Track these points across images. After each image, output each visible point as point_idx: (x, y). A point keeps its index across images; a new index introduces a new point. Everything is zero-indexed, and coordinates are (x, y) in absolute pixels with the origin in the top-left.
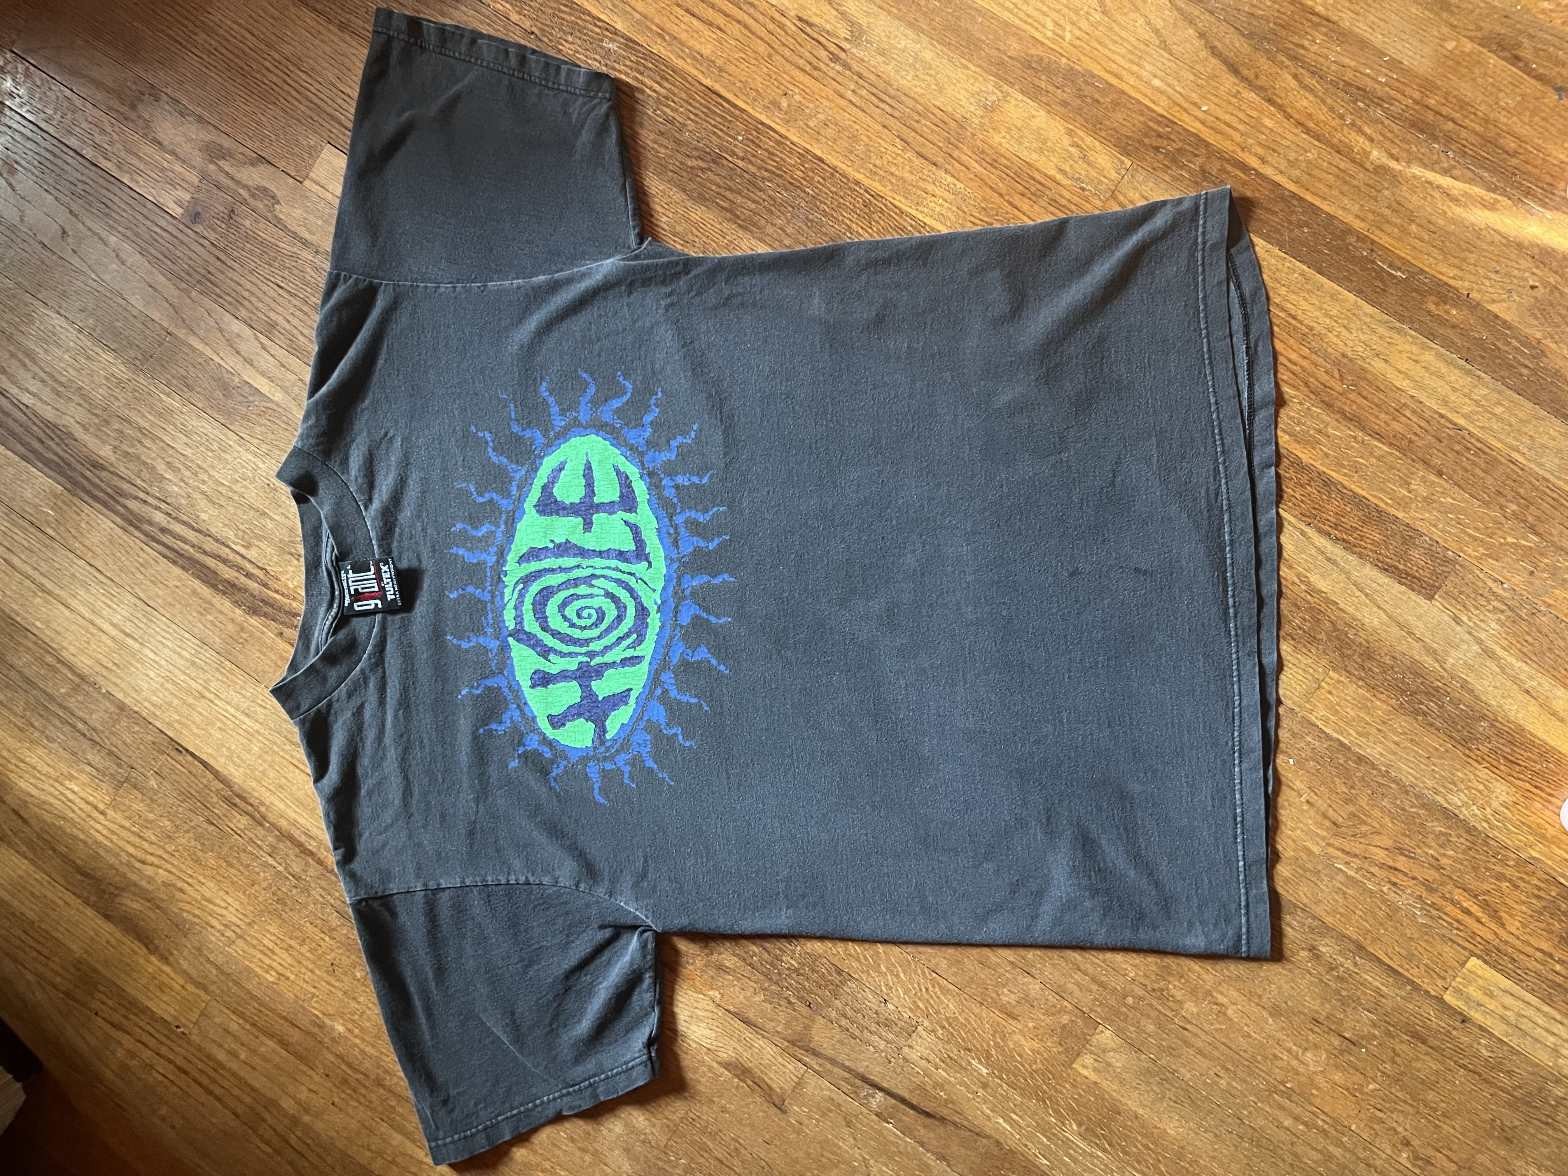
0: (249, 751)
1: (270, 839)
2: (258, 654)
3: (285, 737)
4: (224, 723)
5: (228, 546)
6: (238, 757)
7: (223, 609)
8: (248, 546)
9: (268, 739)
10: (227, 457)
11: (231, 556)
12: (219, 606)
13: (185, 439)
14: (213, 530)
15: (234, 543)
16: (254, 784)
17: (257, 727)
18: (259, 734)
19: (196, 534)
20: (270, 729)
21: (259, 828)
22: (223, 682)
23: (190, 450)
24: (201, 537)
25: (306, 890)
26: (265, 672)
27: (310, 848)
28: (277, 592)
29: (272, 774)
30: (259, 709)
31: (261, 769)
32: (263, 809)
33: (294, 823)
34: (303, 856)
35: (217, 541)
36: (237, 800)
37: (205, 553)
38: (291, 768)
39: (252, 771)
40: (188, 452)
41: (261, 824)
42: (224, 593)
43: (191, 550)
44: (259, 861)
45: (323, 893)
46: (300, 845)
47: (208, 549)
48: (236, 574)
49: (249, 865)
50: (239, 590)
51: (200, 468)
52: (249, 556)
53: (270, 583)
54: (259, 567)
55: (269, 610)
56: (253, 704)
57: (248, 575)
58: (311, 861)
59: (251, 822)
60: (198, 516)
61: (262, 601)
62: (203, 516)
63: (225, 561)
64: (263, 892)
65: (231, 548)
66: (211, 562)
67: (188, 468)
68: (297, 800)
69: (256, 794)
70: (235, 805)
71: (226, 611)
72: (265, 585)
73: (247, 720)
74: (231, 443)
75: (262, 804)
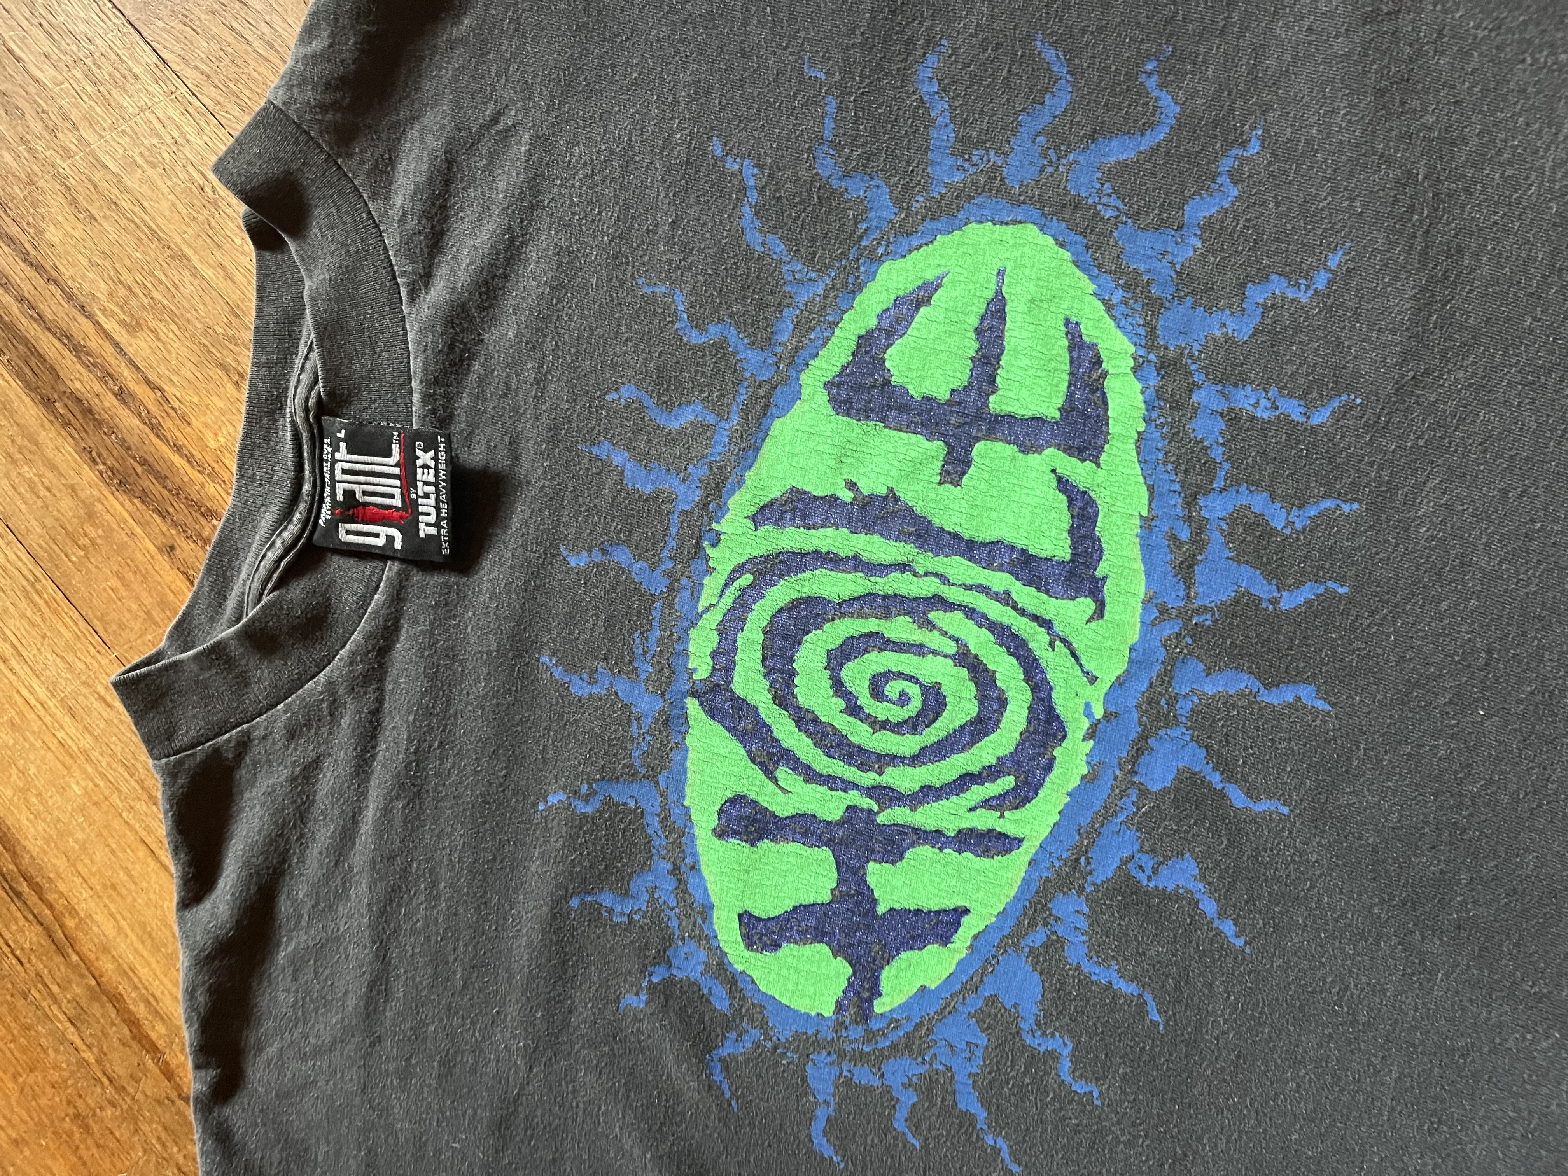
0: (63, 790)
1: (78, 991)
2: (114, 582)
3: (141, 782)
4: (20, 714)
5: (89, 316)
6: (39, 795)
7: (58, 459)
8: (134, 327)
9: (103, 776)
10: (126, 102)
11: (94, 342)
12: (50, 452)
13: (46, 45)
14: (67, 272)
15: (104, 311)
16: (61, 864)
17: (86, 742)
18: (88, 759)
19: (31, 272)
20: (113, 755)
21: (59, 959)
22: (33, 624)
23: (52, 72)
24: (40, 282)
25: (132, 1118)
26: (122, 626)
27: (153, 1036)
28: (178, 449)
29: (100, 855)
30: (97, 705)
31: (80, 836)
32: (70, 923)
33: (127, 973)
34: (136, 1046)
35: (70, 297)
36: (24, 887)
37: (41, 318)
38: (142, 852)
39: (61, 834)
40: (46, 75)
41: (60, 950)
42: (66, 424)
43: (15, 309)
44: (49, 1026)
45: (163, 1136)
46: (133, 1023)
47: (49, 315)
48: (97, 387)
49: (28, 1028)
50: (99, 423)
51: (66, 118)
52: (130, 351)
53: (167, 424)
54: (148, 382)
55: (155, 488)
56: (85, 690)
57: (121, 394)
58: (150, 1064)
59: (45, 941)
60: (40, 232)
61: (144, 462)
62: (53, 235)
63: (78, 350)
64: (49, 1090)
65: (97, 324)
66: (49, 346)
67: (40, 112)
68: (143, 925)
69: (62, 887)
70: (19, 895)
71: (63, 467)
72: (155, 428)
73: (67, 720)
74: (138, 70)
75: (72, 911)
